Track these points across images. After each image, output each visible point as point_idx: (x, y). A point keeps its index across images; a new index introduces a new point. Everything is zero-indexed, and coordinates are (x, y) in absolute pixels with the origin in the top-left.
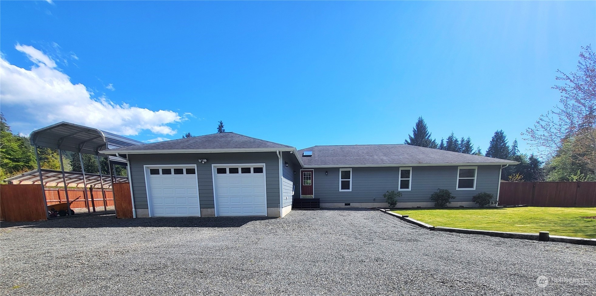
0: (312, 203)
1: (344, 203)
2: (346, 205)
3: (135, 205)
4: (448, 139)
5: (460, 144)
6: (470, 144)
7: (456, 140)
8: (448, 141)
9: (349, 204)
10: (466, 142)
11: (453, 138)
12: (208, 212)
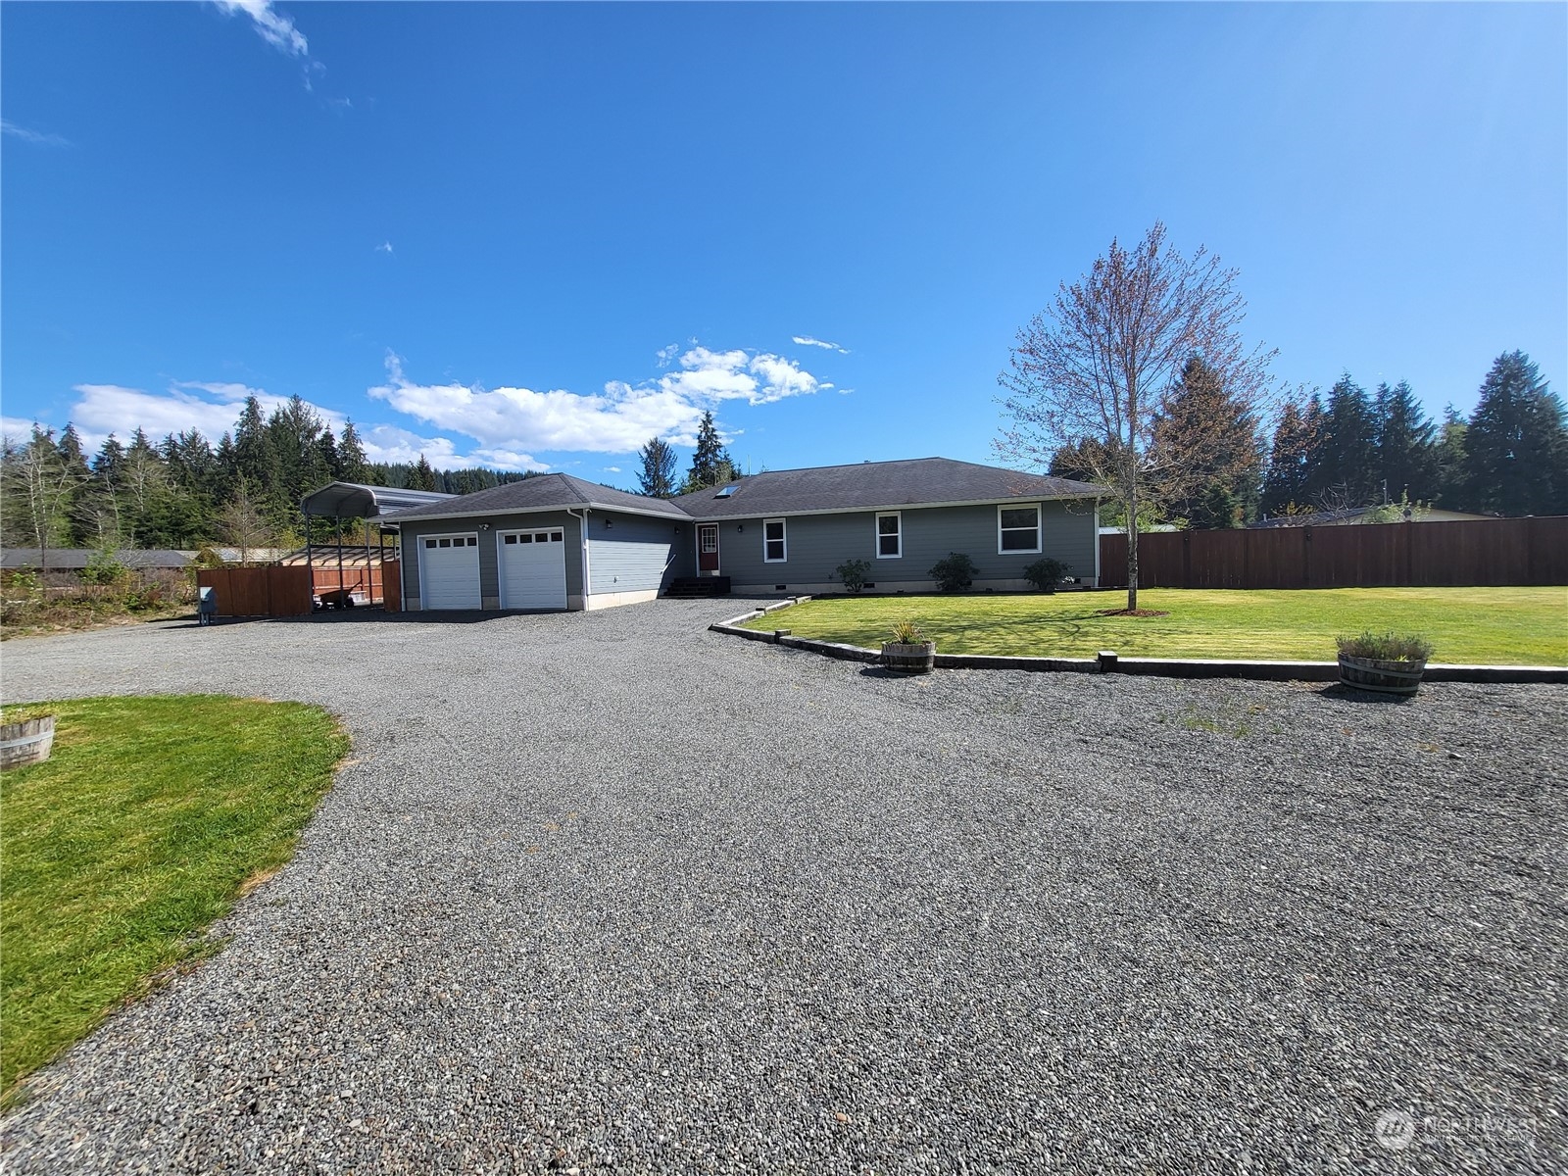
0: (702, 585)
1: (774, 586)
2: (778, 588)
3: (405, 593)
4: (1332, 391)
5: (1374, 404)
6: (1410, 401)
7: (1359, 394)
8: (1332, 396)
9: (784, 587)
10: (1394, 396)
11: (1351, 388)
12: (491, 602)
